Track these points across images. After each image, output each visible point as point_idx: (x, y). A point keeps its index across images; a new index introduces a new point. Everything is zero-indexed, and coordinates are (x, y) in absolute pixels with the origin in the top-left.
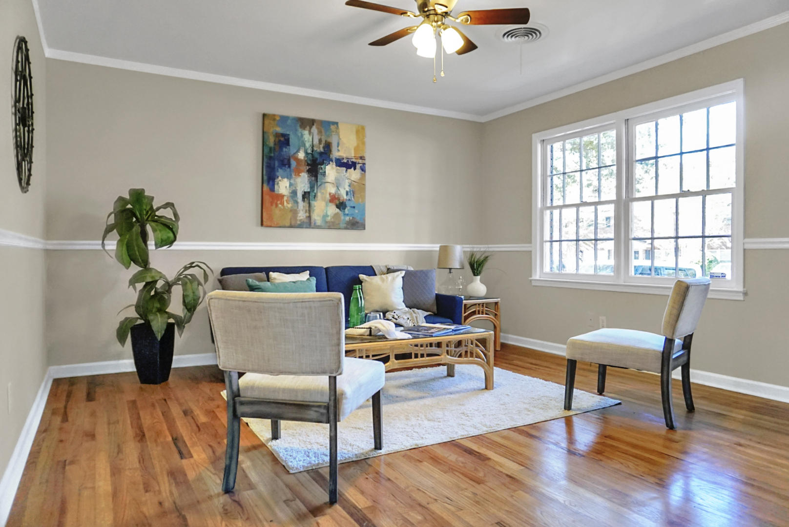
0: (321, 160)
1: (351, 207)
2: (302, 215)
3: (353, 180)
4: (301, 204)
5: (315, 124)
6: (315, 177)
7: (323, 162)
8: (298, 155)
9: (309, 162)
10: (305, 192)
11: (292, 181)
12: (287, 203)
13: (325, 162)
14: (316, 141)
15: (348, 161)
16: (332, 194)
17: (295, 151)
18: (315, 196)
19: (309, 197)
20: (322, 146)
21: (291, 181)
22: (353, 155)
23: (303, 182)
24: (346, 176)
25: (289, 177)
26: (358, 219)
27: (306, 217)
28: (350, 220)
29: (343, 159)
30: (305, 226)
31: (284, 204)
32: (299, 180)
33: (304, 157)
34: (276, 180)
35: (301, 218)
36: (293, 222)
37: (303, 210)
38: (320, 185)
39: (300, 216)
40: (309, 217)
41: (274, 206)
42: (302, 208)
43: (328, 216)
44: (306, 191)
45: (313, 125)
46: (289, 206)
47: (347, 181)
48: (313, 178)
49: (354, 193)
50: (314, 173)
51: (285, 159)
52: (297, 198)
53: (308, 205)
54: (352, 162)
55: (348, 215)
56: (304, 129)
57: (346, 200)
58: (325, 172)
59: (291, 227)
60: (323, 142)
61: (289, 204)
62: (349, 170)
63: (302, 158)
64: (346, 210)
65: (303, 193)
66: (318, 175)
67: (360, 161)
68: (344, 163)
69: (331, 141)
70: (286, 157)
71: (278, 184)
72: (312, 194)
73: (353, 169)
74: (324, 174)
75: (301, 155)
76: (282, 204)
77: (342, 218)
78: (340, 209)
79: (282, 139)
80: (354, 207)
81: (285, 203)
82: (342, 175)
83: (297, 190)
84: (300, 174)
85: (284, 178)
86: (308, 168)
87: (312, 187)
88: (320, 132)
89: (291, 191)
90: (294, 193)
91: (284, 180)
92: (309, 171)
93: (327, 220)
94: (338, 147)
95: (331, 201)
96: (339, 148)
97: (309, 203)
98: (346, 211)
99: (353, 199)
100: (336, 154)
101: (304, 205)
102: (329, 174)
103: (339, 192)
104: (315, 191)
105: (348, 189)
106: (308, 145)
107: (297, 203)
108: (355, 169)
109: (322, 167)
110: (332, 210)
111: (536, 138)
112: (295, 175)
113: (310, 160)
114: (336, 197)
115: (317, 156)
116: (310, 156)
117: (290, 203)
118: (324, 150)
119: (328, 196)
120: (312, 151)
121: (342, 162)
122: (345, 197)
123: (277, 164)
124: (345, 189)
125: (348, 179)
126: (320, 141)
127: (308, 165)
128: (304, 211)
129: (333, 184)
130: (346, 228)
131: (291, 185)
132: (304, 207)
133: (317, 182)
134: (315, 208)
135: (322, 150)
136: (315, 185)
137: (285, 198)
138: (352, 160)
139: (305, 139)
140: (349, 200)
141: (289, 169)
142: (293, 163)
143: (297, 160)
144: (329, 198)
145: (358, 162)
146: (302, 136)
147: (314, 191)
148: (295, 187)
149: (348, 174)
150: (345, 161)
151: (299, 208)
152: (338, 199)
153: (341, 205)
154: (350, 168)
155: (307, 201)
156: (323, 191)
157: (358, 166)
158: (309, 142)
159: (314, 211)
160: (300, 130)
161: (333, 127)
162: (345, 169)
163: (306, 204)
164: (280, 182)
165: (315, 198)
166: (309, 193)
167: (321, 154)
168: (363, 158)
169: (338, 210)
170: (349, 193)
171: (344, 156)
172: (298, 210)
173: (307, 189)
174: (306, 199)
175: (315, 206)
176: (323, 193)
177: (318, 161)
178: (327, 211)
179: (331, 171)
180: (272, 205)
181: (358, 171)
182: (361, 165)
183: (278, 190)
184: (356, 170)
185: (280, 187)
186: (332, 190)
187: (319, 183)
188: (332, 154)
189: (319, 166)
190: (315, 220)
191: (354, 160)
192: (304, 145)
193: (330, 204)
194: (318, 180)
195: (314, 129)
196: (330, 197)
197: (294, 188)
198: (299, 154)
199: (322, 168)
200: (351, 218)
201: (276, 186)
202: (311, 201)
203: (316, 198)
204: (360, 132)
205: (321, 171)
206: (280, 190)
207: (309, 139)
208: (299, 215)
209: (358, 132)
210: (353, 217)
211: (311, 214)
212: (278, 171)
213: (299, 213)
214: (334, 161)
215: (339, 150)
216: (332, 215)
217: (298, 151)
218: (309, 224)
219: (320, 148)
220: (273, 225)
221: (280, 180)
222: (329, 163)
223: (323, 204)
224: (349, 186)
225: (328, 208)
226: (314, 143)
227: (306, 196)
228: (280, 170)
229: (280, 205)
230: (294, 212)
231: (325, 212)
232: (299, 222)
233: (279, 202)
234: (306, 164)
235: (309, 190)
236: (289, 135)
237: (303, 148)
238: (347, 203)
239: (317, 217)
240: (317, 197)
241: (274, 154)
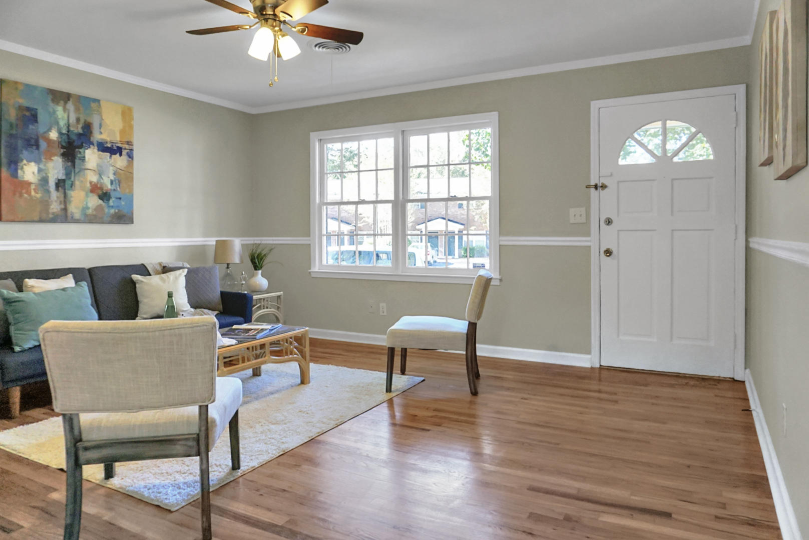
0: (80, 143)
1: (117, 198)
2: (55, 207)
3: (119, 167)
4: (54, 194)
5: (71, 100)
6: (71, 162)
7: (83, 146)
8: (50, 135)
9: (64, 144)
10: (59, 180)
11: (42, 166)
12: (36, 193)
13: (84, 145)
14: (73, 120)
15: (112, 146)
16: (93, 183)
17: (46, 130)
18: (72, 185)
19: (64, 185)
20: (80, 126)
21: (40, 166)
22: (118, 139)
23: (56, 168)
24: (110, 163)
25: (38, 161)
26: (125, 211)
27: (62, 209)
28: (115, 213)
29: (107, 143)
30: (59, 220)
31: (30, 192)
32: (50, 165)
33: (57, 138)
34: (19, 164)
35: (55, 210)
36: (44, 216)
37: (56, 201)
38: (79, 172)
39: (53, 209)
40: (65, 210)
41: (18, 195)
42: (55, 198)
43: (88, 208)
44: (59, 178)
45: (69, 100)
46: (39, 196)
47: (111, 168)
48: (69, 164)
49: (119, 182)
50: (70, 158)
51: (32, 138)
52: (49, 187)
53: (63, 195)
54: (118, 147)
55: (112, 207)
56: (58, 104)
57: (111, 190)
58: (84, 157)
59: (41, 221)
60: (82, 121)
61: (37, 193)
62: (114, 156)
63: (55, 139)
64: (111, 201)
65: (57, 181)
66: (76, 160)
67: (127, 146)
68: (107, 147)
69: (92, 122)
70: (33, 136)
71: (22, 168)
72: (68, 183)
73: (118, 155)
74: (83, 159)
75: (54, 135)
76: (29, 193)
77: (106, 210)
78: (103, 201)
79: (27, 114)
80: (120, 198)
81: (33, 193)
82: (106, 161)
83: (48, 177)
84: (53, 158)
85: (31, 162)
86: (62, 151)
87: (68, 174)
88: (77, 110)
89: (39, 178)
90: (44, 181)
91: (30, 163)
92: (63, 155)
93: (87, 213)
94: (100, 128)
95: (92, 191)
96: (102, 130)
97: (65, 193)
98: (111, 203)
99: (118, 189)
100: (97, 136)
101: (59, 195)
102: (89, 159)
103: (102, 181)
104: (72, 179)
105: (112, 177)
106: (62, 123)
107: (48, 192)
108: (121, 155)
109: (81, 150)
110: (94, 201)
111: (314, 137)
112: (46, 159)
113: (65, 142)
114: (99, 186)
115: (74, 137)
116: (65, 137)
117: (40, 192)
118: (83, 131)
119: (88, 185)
120: (68, 132)
121: (105, 146)
122: (109, 187)
123: (20, 143)
124: (109, 177)
125: (113, 166)
126: (78, 120)
127: (63, 147)
128: (59, 202)
129: (94, 170)
130: (111, 222)
131: (40, 170)
132: (57, 197)
133: (74, 168)
134: (72, 199)
135: (81, 131)
136: (71, 172)
137: (33, 187)
138: (117, 145)
139: (58, 116)
140: (114, 190)
141: (37, 151)
142: (43, 145)
143: (49, 141)
144: (90, 188)
145: (124, 148)
146: (54, 112)
147: (70, 178)
148: (46, 174)
149: (112, 161)
150: (109, 145)
151: (52, 198)
152: (101, 189)
153: (105, 196)
154: (115, 154)
155: (63, 191)
156: (82, 179)
157: (124, 152)
158: (63, 119)
159: (70, 202)
160: (51, 104)
161: (93, 105)
162: (108, 154)
163: (60, 194)
164: (25, 167)
165: (71, 187)
166: (64, 181)
167: (80, 135)
168: (130, 143)
169: (100, 202)
170: (114, 183)
171: (108, 139)
172: (50, 200)
173: (62, 176)
174: (60, 188)
175: (72, 197)
176: (82, 181)
177: (75, 144)
178: (87, 203)
179: (91, 156)
180: (14, 194)
181: (124, 157)
182: (128, 151)
183: (23, 176)
184: (122, 157)
185: (26, 172)
186: (94, 178)
187: (77, 170)
188: (93, 136)
189: (77, 150)
190: (72, 213)
191: (120, 145)
192: (57, 123)
193: (91, 195)
194: (76, 166)
195: (70, 106)
196: (91, 186)
197: (44, 175)
198: (50, 133)
199: (80, 152)
200: (117, 211)
201: (19, 171)
202: (66, 191)
203: (73, 187)
204: (127, 114)
205: (79, 156)
206: (25, 177)
207: (63, 117)
208: (52, 207)
209: (123, 114)
210: (119, 210)
211: (68, 206)
212: (22, 154)
213: (51, 205)
214: (95, 145)
215: (101, 133)
216: (94, 207)
217: (50, 130)
218: (64, 217)
219: (77, 128)
220: (16, 220)
221: (25, 165)
222: (90, 147)
223: (83, 194)
224: (114, 174)
225: (89, 199)
226: (71, 121)
227: (60, 184)
228: (24, 152)
229: (26, 195)
230: (46, 203)
231: (85, 203)
232: (51, 216)
233: (24, 191)
234: (60, 146)
235: (64, 178)
236: (37, 109)
237: (56, 127)
238: (113, 194)
239: (74, 209)
240: (75, 186)
241: (16, 131)
